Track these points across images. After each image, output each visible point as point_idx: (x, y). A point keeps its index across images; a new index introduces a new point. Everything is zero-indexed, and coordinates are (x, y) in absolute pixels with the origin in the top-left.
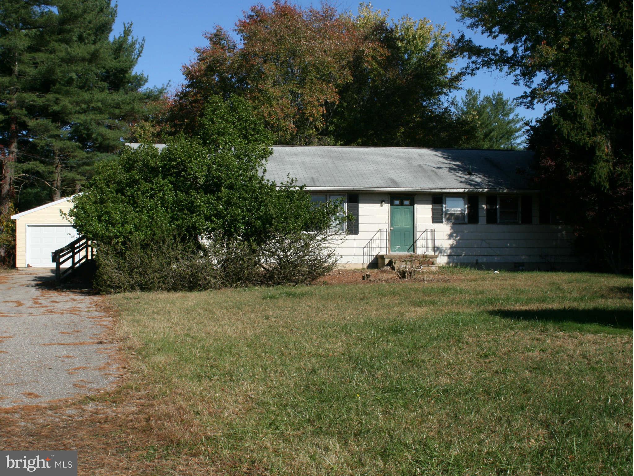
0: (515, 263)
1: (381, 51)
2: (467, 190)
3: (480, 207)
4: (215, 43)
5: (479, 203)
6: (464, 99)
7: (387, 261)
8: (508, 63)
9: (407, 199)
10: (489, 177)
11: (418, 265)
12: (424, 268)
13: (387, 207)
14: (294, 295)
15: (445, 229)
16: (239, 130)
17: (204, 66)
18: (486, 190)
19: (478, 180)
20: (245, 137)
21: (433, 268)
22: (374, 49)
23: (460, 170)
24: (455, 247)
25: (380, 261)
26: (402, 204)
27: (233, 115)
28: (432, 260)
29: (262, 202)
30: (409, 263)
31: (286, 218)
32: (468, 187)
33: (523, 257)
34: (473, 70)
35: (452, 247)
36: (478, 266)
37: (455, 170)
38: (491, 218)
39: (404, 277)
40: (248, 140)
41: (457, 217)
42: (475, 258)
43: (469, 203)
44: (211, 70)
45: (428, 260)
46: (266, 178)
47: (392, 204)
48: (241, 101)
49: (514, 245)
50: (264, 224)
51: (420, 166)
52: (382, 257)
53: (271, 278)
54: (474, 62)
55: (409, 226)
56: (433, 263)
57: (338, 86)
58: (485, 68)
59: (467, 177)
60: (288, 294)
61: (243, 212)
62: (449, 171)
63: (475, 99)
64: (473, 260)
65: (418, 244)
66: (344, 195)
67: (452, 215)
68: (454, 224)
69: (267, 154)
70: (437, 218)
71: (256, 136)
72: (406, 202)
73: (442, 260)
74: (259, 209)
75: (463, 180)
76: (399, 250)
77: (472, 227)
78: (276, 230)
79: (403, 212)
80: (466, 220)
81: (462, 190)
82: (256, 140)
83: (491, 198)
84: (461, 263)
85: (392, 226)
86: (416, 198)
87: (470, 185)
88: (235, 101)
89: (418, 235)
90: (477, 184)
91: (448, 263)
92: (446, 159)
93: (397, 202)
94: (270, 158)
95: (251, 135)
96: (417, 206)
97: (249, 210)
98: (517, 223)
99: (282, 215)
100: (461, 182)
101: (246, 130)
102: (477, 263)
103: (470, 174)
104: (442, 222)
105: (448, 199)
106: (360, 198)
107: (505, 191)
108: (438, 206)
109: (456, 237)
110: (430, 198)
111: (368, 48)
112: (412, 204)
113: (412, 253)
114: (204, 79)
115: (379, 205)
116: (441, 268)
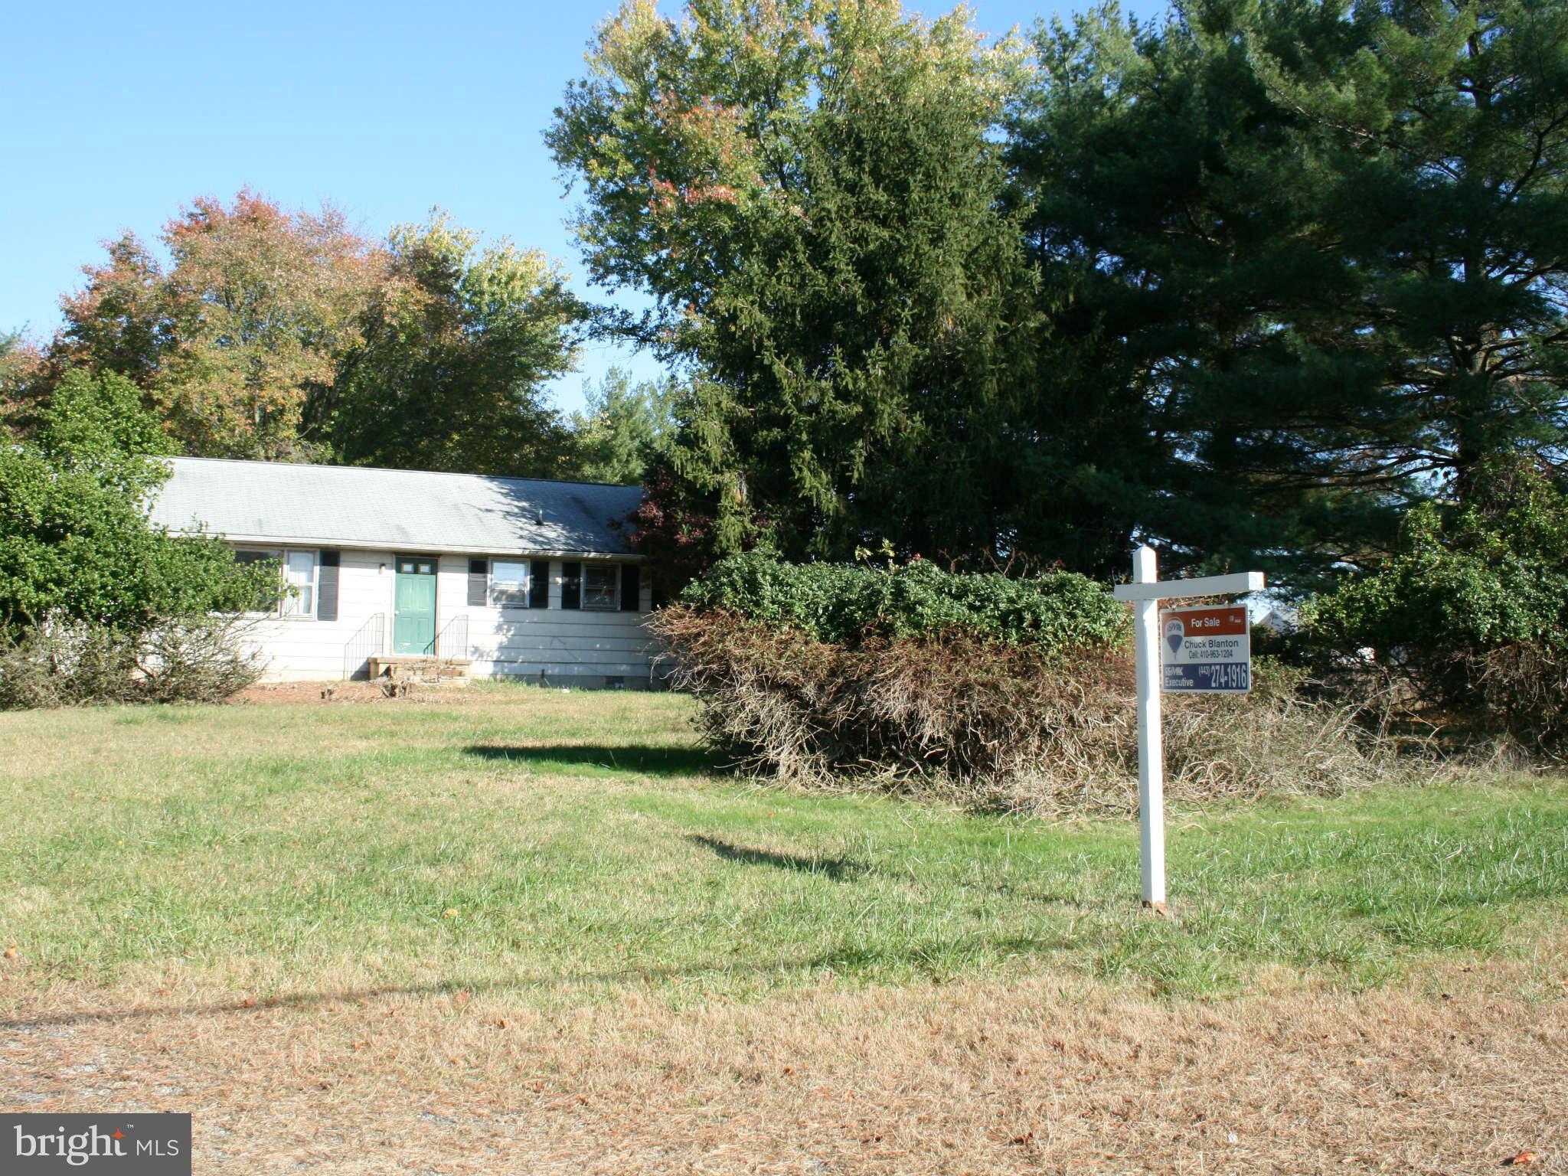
0: (608, 677)
1: (418, 295)
2: (527, 552)
3: (551, 580)
4: (119, 260)
5: (551, 574)
6: (604, 382)
7: (382, 668)
8: (634, 334)
9: (425, 563)
10: (571, 530)
11: (434, 676)
12: (445, 682)
13: (389, 574)
14: (173, 719)
15: (491, 614)
16: (115, 433)
17: (99, 300)
18: (559, 553)
19: (552, 535)
20: (126, 446)
21: (460, 682)
22: (405, 292)
23: (524, 516)
24: (506, 648)
25: (373, 667)
26: (416, 571)
27: (105, 408)
28: (459, 668)
29: (137, 560)
30: (419, 673)
31: (176, 590)
32: (531, 546)
33: (624, 667)
34: (573, 343)
35: (501, 648)
36: (544, 680)
37: (515, 515)
38: (570, 600)
39: (393, 695)
40: (129, 451)
41: (511, 597)
42: (541, 667)
43: (532, 573)
44: (110, 307)
45: (452, 669)
46: (152, 520)
47: (399, 570)
48: (120, 384)
49: (608, 647)
50: (138, 597)
51: (456, 506)
52: (376, 662)
53: (152, 691)
54: (577, 330)
55: (428, 609)
56: (461, 674)
57: (336, 354)
58: (594, 340)
59: (534, 528)
60: (163, 717)
61: (102, 576)
62: (505, 517)
63: (622, 385)
64: (536, 670)
65: (442, 642)
66: (313, 552)
67: (502, 592)
68: (505, 607)
69: (159, 476)
70: (476, 597)
71: (145, 445)
72: (425, 568)
73: (483, 670)
74: (132, 573)
75: (525, 533)
76: (408, 650)
77: (536, 614)
78: (159, 609)
79: (418, 585)
80: (527, 602)
81: (519, 552)
82: (145, 452)
83: (570, 567)
84: (516, 675)
85: (397, 607)
86: (442, 561)
87: (535, 542)
88: (110, 382)
89: (441, 625)
90: (549, 541)
91: (494, 675)
92: (506, 495)
93: (408, 567)
94: (168, 485)
95: (136, 443)
96: (440, 575)
97: (114, 575)
98: (614, 610)
99: (169, 584)
100: (521, 537)
101: (128, 435)
102: (543, 676)
103: (539, 523)
104: (484, 604)
105: (496, 565)
106: (343, 558)
107: (592, 555)
108: (478, 577)
109: (508, 630)
110: (466, 563)
111: (394, 290)
112: (434, 571)
113: (430, 656)
114: (99, 323)
115: (376, 571)
116: (475, 682)
